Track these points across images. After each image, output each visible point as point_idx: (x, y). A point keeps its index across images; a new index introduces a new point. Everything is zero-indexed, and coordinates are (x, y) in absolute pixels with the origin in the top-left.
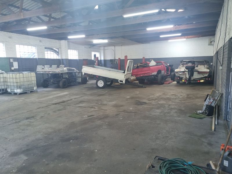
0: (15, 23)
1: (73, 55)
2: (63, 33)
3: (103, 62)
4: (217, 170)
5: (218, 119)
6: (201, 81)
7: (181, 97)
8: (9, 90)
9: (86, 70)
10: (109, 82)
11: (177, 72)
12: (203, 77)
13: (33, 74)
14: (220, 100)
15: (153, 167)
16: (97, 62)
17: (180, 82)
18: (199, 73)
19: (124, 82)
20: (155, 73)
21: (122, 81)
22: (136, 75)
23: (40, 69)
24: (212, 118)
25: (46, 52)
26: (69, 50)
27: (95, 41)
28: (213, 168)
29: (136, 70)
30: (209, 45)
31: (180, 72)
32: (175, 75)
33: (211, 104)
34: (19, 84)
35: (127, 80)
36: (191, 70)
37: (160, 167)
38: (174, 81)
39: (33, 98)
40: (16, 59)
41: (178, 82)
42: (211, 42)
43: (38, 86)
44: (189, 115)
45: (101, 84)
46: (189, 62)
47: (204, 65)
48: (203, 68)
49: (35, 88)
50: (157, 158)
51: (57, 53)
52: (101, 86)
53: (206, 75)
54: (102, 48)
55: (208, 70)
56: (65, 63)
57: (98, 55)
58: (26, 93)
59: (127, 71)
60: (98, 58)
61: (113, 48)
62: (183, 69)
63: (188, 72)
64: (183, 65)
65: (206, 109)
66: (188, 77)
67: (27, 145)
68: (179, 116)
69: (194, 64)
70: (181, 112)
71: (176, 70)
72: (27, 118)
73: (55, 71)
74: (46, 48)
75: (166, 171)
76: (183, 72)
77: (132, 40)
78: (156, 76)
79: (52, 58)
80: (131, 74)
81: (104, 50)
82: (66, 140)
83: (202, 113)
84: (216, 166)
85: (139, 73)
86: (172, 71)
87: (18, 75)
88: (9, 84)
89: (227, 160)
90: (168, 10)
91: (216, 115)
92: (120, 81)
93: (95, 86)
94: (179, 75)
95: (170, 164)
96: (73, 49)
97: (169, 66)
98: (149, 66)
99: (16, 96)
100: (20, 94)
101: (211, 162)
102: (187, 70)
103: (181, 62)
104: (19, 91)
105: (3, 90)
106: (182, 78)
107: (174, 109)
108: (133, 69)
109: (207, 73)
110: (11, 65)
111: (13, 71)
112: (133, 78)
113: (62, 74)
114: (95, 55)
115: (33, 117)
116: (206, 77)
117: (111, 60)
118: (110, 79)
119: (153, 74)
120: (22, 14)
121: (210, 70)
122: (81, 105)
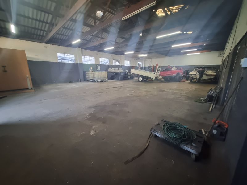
0: (99, 46)
1: (127, 63)
2: (122, 51)
3: (144, 68)
4: (207, 135)
5: (216, 104)
6: (208, 81)
7: (191, 90)
8: (95, 80)
9: (133, 71)
10: (145, 79)
11: (191, 75)
12: (210, 78)
13: (106, 72)
14: (220, 92)
15: (159, 125)
16: (140, 67)
17: (193, 81)
18: (207, 75)
19: (154, 79)
20: (175, 75)
21: (153, 78)
22: (162, 75)
23: (110, 70)
24: (211, 103)
25: (113, 62)
26: (125, 61)
27: (140, 56)
28: (204, 133)
29: (163, 72)
30: (219, 57)
31: (193, 74)
32: (189, 77)
33: (212, 94)
34: (100, 77)
35: (156, 78)
36: (201, 73)
37: (164, 126)
38: (188, 80)
39: (105, 84)
40: (99, 65)
41: (191, 81)
42: (220, 55)
43: (109, 79)
44: (194, 100)
45: (141, 79)
46: (201, 68)
47: (212, 70)
48: (210, 73)
49: (107, 80)
50: (164, 121)
51: (119, 62)
52: (140, 81)
53: (213, 77)
54: (144, 60)
55: (215, 74)
56: (123, 68)
57: (141, 63)
58: (102, 82)
59: (157, 72)
60: (140, 65)
61: (150, 59)
62: (195, 72)
63: (199, 74)
64: (196, 70)
65: (207, 97)
66: (198, 78)
67: (96, 104)
68: (186, 101)
69: (204, 69)
70: (188, 98)
71: (190, 73)
72: (100, 93)
73: (117, 71)
74: (113, 60)
75: (167, 128)
76: (196, 74)
77: (162, 54)
78: (176, 76)
79: (116, 65)
80: (159, 75)
81: (145, 61)
82: (115, 105)
83: (204, 100)
84: (206, 132)
85: (164, 74)
86: (187, 73)
87: (99, 73)
88: (95, 77)
89: (216, 130)
90: (188, 33)
91: (215, 102)
92: (152, 78)
93: (138, 80)
94: (192, 76)
95: (171, 125)
96: (127, 60)
97: (186, 71)
98: (171, 70)
99: (98, 83)
100: (100, 82)
101: (203, 130)
102: (198, 73)
103: (195, 68)
104: (99, 80)
105: (93, 79)
106: (194, 78)
107: (184, 96)
108: (161, 72)
109: (214, 75)
110: (97, 68)
111: (98, 71)
112: (161, 77)
113: (120, 73)
114: (139, 63)
115: (103, 92)
116: (212, 79)
117: (149, 67)
118: (146, 77)
119: (174, 75)
120: (101, 40)
121: (216, 74)
122: (127, 89)
